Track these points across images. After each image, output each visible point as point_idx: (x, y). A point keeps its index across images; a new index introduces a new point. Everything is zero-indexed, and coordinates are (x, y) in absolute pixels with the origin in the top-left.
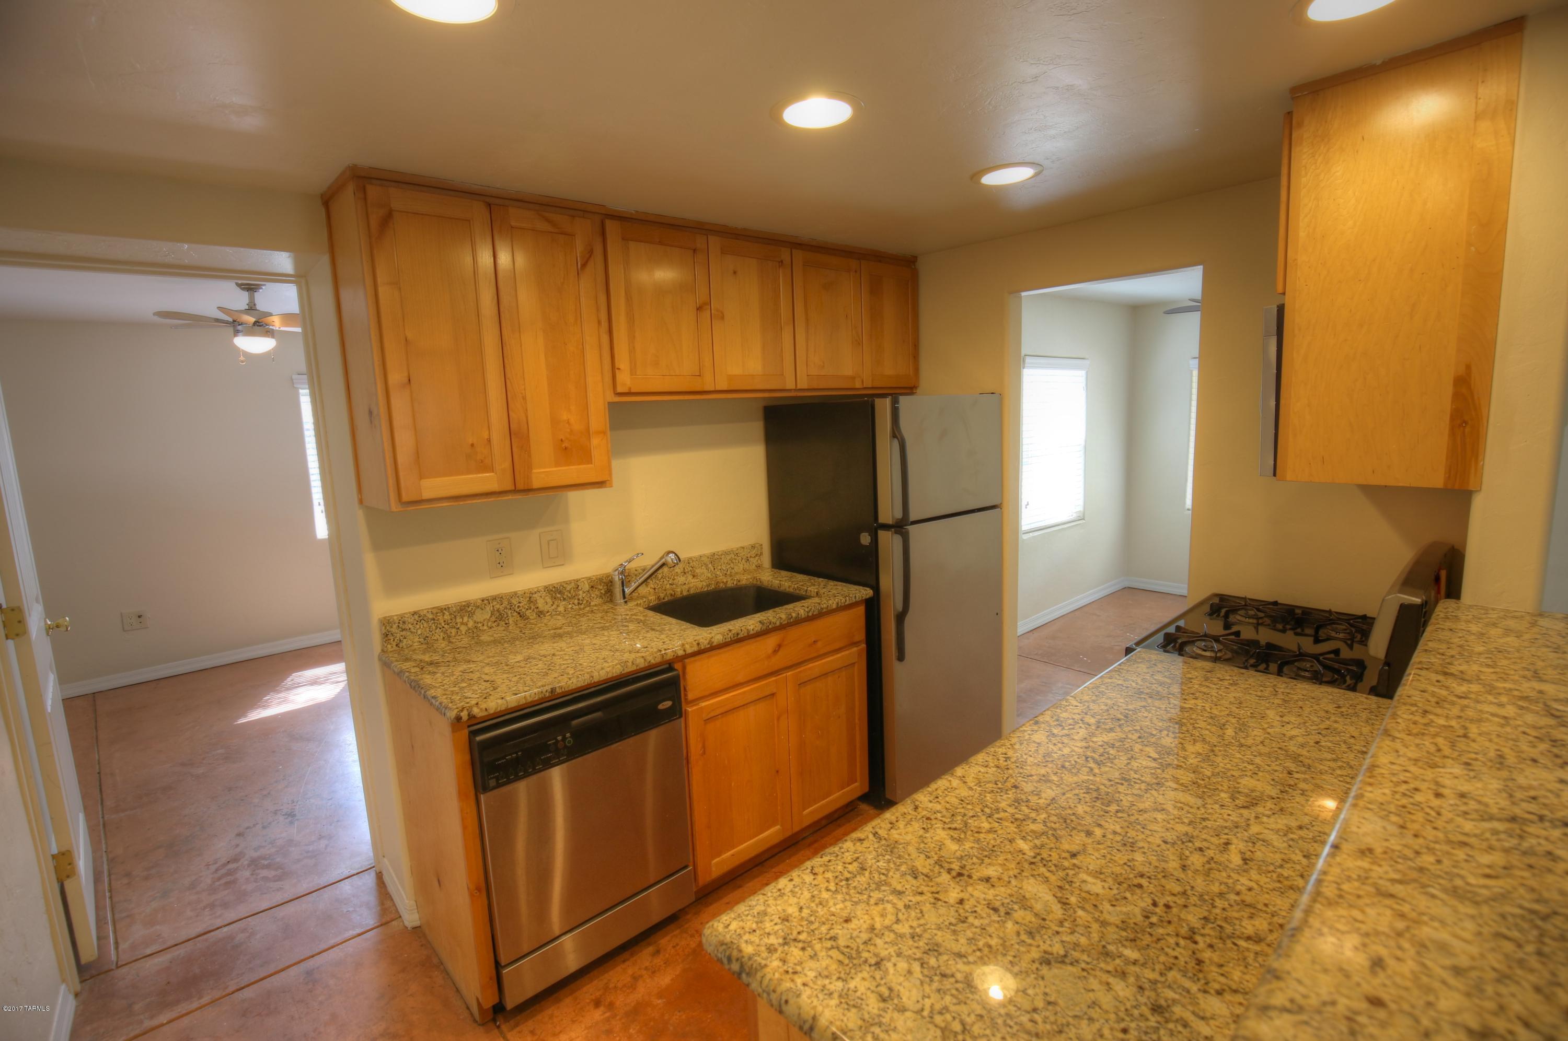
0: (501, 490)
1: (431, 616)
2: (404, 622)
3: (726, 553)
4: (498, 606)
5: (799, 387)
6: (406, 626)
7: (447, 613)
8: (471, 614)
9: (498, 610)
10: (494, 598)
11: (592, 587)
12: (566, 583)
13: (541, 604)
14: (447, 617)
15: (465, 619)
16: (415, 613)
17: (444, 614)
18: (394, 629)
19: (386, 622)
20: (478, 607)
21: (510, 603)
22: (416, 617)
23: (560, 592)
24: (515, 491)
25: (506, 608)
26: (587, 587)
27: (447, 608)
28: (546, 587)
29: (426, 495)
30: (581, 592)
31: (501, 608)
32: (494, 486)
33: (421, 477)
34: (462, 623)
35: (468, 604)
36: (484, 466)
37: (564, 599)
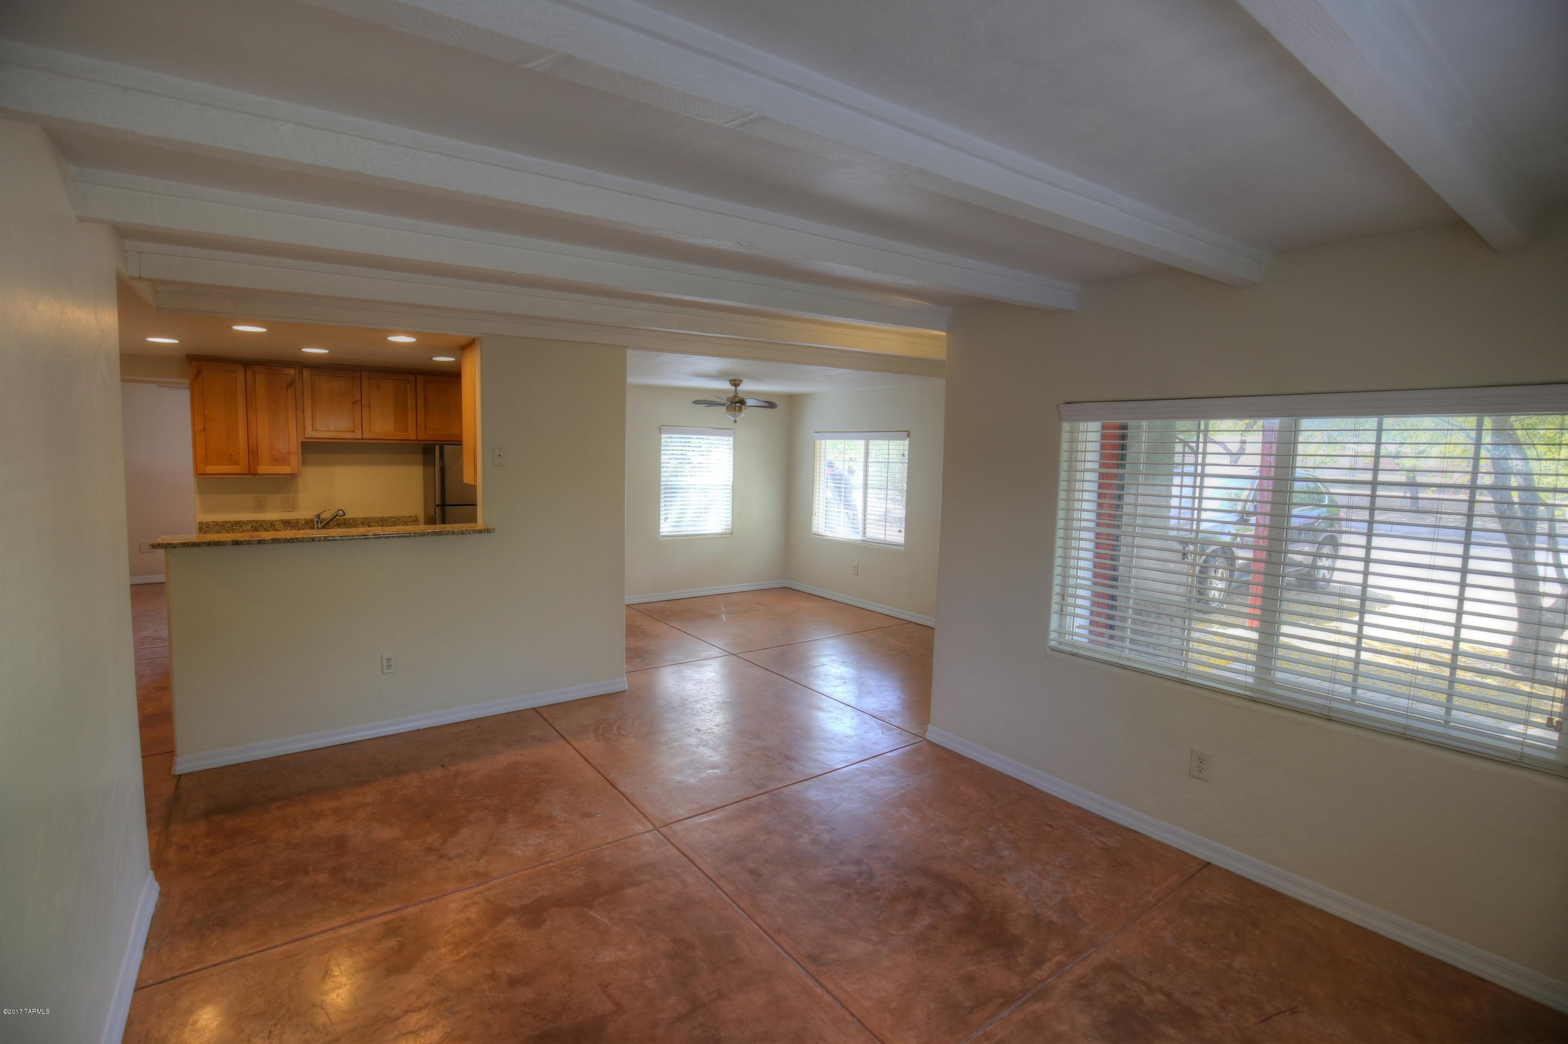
0: (242, 473)
1: (221, 524)
2: (209, 525)
3: (391, 518)
4: (255, 524)
5: (418, 439)
6: (209, 526)
7: (229, 524)
8: (241, 526)
9: (255, 526)
10: (253, 521)
11: (306, 523)
12: (292, 520)
13: (277, 526)
14: (229, 525)
15: (238, 528)
16: (213, 522)
17: (227, 524)
18: (204, 527)
19: (201, 524)
20: (244, 523)
21: (261, 524)
22: (214, 523)
23: (288, 523)
24: (249, 474)
25: (259, 526)
26: (303, 523)
27: (230, 522)
28: (280, 520)
29: (208, 472)
30: (300, 525)
31: (257, 525)
32: (240, 471)
33: (207, 465)
34: (236, 529)
35: (240, 522)
36: (236, 463)
37: (290, 526)
